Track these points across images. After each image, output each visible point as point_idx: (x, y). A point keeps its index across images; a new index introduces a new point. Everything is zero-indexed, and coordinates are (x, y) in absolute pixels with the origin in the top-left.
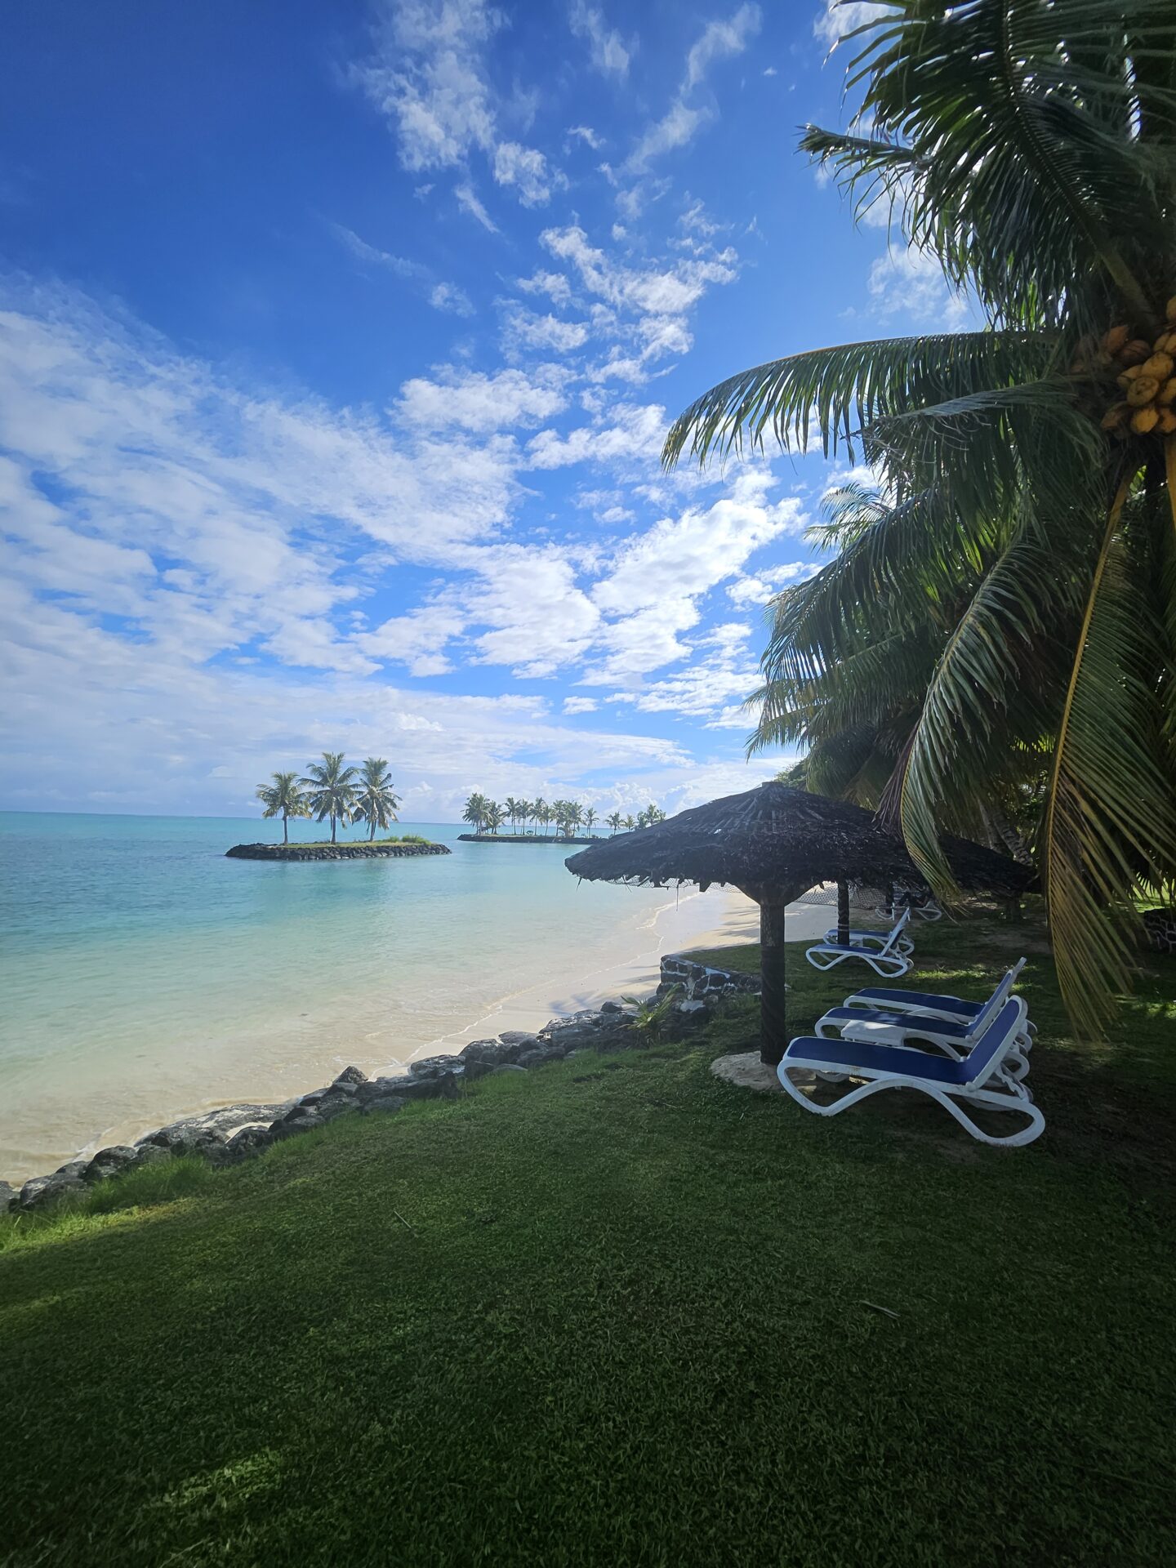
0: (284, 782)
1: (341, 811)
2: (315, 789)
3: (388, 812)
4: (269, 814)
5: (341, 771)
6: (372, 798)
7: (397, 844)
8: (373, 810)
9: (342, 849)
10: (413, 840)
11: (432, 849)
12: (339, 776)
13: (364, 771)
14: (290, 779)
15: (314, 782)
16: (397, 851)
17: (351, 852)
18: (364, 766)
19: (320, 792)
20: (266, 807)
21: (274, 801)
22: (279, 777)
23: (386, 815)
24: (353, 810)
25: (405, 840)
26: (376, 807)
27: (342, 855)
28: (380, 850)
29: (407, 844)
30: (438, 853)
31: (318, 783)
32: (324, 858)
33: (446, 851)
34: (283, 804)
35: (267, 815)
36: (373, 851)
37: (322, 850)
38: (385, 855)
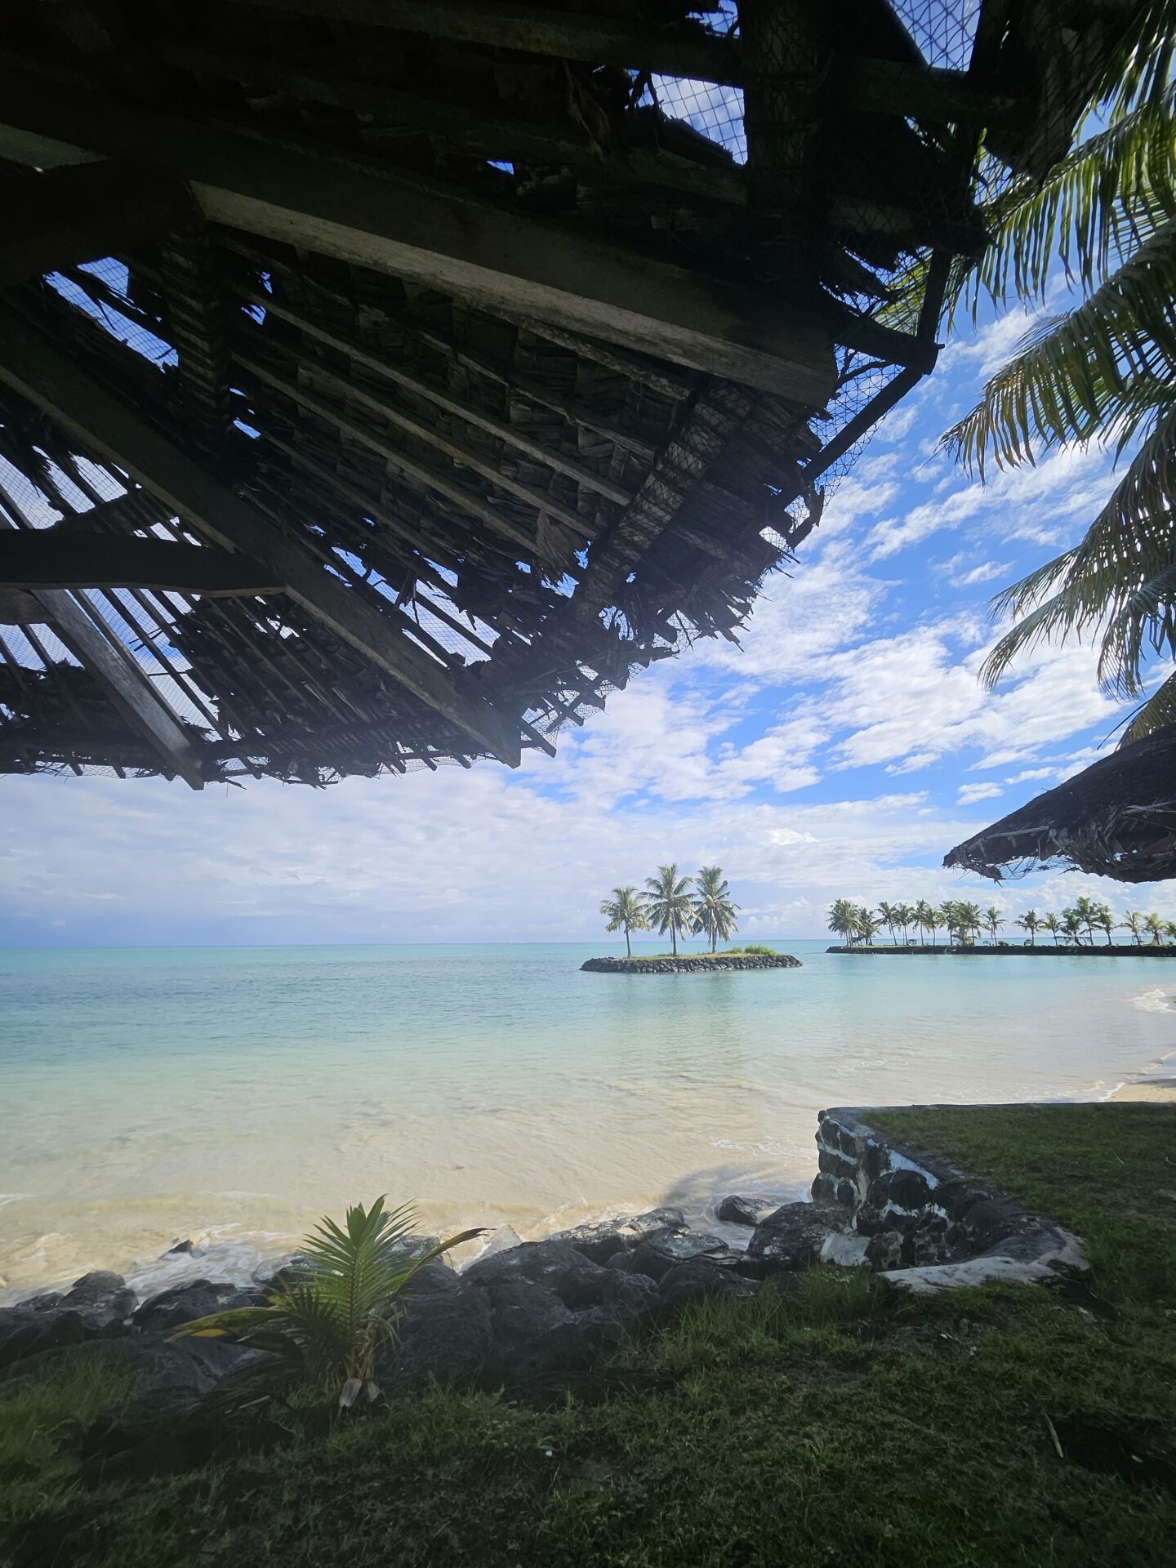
0: (623, 896)
1: (679, 923)
2: (653, 902)
3: (728, 922)
4: (611, 928)
5: (677, 882)
6: (710, 907)
7: (736, 955)
8: (712, 921)
9: (679, 961)
10: (757, 951)
11: (778, 960)
12: (675, 886)
13: (699, 881)
14: (627, 893)
15: (653, 895)
16: (738, 964)
17: (689, 965)
18: (700, 876)
19: (660, 904)
20: (609, 920)
21: (616, 914)
22: (618, 891)
23: (724, 924)
24: (692, 922)
25: (747, 951)
26: (714, 917)
27: (679, 967)
28: (719, 961)
29: (749, 955)
30: (784, 966)
31: (657, 896)
32: (661, 971)
33: (794, 962)
34: (623, 917)
35: (610, 930)
36: (711, 963)
37: (659, 962)
38: (724, 967)
